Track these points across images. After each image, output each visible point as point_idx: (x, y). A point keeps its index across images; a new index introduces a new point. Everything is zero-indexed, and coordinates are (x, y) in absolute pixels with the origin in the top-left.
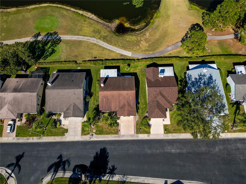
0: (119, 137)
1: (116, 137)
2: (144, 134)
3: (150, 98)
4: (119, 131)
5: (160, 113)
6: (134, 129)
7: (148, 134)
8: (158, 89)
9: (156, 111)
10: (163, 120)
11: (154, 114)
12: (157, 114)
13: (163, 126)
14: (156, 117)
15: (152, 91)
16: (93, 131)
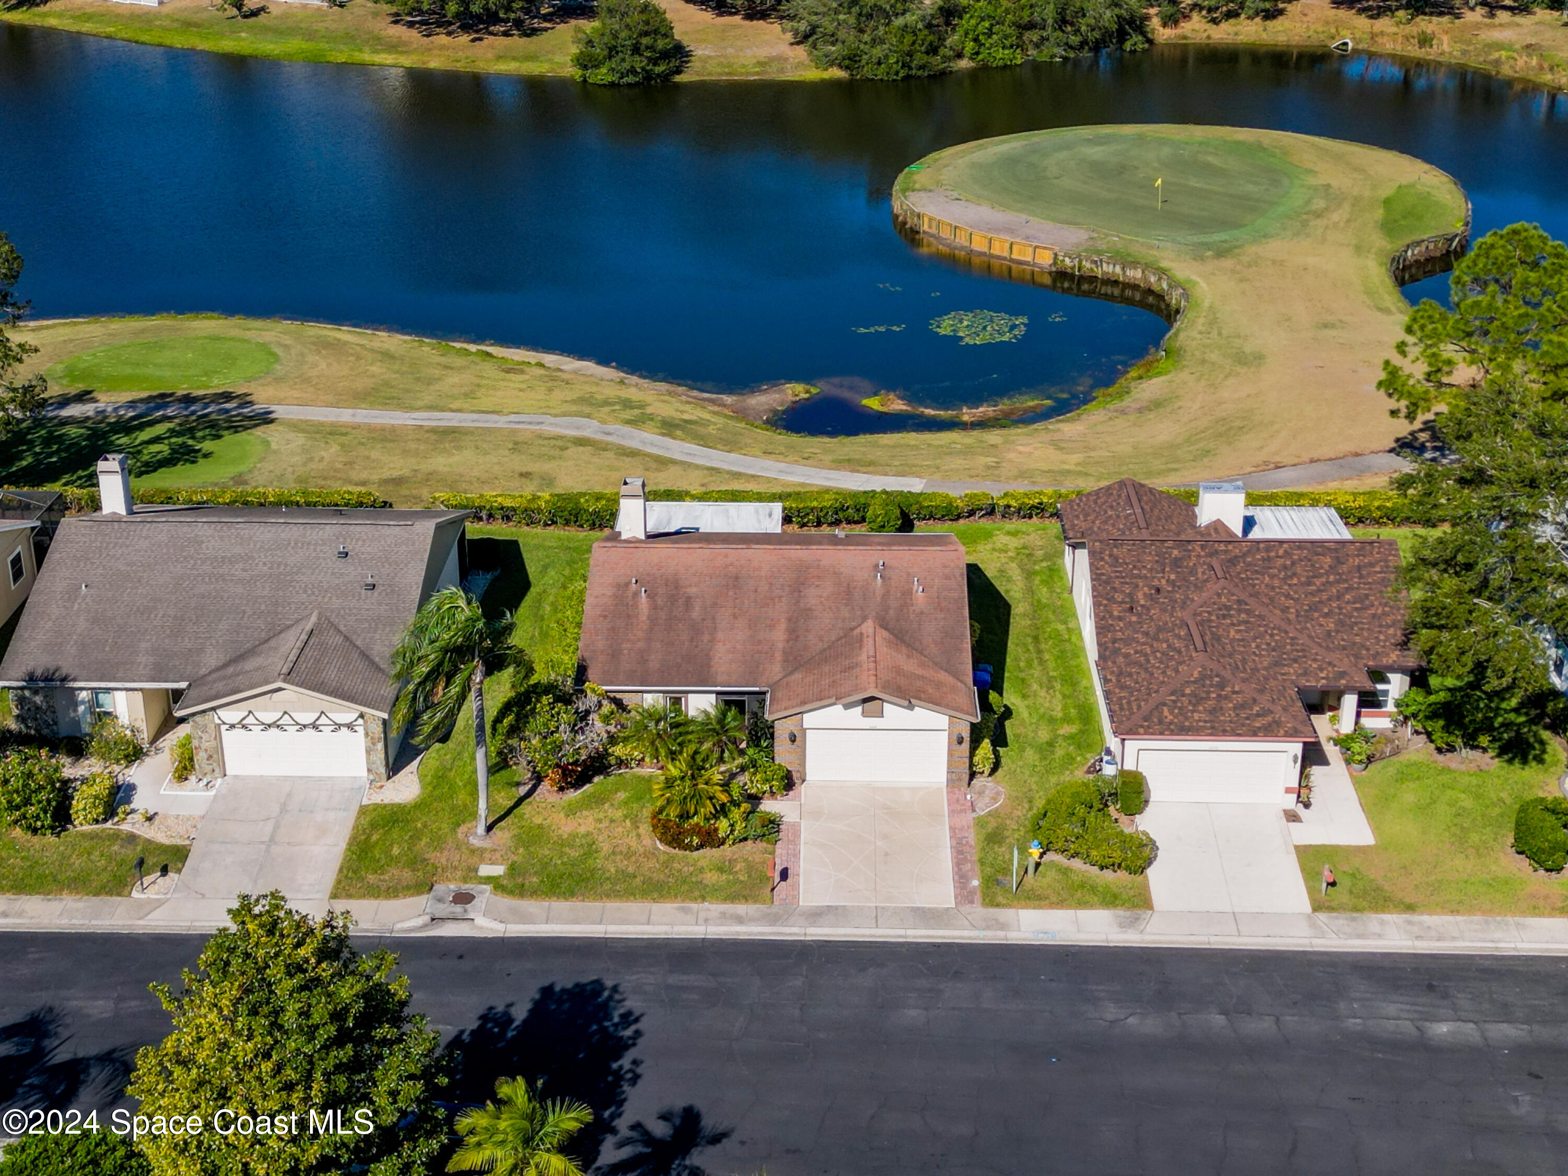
0: (774, 920)
1: (740, 920)
2: (1069, 907)
3: (1120, 619)
4: (777, 879)
5: (1237, 688)
6: (960, 869)
7: (1128, 913)
8: (1194, 550)
9: (1196, 675)
10: (1282, 814)
11: (1174, 701)
12: (1208, 698)
13: (1293, 857)
14: (1201, 724)
15: (1134, 567)
16: (480, 874)
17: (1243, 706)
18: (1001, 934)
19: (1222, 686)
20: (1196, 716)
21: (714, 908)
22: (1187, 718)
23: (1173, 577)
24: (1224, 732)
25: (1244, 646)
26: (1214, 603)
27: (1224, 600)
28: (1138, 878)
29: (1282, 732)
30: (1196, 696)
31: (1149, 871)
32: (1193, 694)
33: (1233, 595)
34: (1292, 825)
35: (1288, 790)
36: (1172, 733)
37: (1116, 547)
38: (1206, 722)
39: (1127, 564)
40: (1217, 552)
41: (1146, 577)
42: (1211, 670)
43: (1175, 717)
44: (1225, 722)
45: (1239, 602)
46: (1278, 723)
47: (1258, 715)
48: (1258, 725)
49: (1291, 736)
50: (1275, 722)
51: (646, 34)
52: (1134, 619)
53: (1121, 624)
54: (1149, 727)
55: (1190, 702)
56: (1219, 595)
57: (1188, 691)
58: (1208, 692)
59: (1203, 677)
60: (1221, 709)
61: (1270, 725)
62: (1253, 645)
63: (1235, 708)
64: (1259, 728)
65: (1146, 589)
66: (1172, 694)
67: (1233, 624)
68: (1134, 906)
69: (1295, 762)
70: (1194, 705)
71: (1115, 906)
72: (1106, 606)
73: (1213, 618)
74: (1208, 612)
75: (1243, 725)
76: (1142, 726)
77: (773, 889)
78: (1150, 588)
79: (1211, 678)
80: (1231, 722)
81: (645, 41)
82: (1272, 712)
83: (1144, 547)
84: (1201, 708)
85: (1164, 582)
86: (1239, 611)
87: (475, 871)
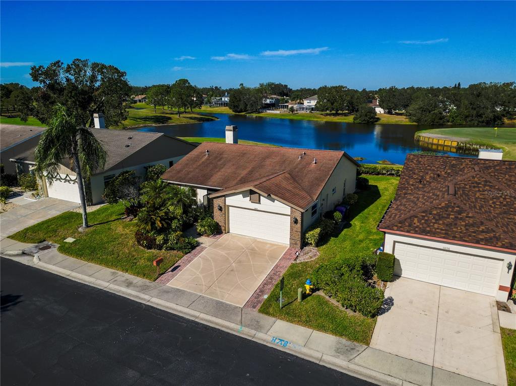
0: (145, 289)
2: (310, 326)
3: (412, 185)
4: (170, 270)
5: (470, 215)
6: (264, 287)
7: (349, 343)
8: (465, 161)
9: (443, 204)
10: (495, 304)
11: (423, 216)
12: (449, 218)
13: (498, 336)
14: (437, 230)
15: (428, 166)
16: (65, 241)
17: (472, 225)
18: (253, 332)
19: (460, 213)
20: (436, 226)
22: (429, 226)
23: (449, 171)
24: (454, 238)
25: (484, 202)
26: (470, 181)
27: (476, 179)
28: (370, 320)
29: (500, 244)
30: (439, 215)
31: (380, 318)
32: (438, 214)
33: (483, 178)
34: (502, 314)
35: (502, 288)
36: (416, 232)
37: (421, 158)
38: (442, 230)
39: (425, 165)
40: (478, 163)
41: (434, 170)
42: (455, 204)
43: (422, 224)
44: (456, 232)
45: (486, 181)
46: (498, 239)
47: (483, 231)
48: (481, 237)
49: (507, 248)
50: (495, 237)
51: (369, 112)
52: (421, 186)
53: (412, 187)
54: (401, 227)
55: (434, 218)
56: (473, 177)
57: (435, 212)
58: (450, 215)
59: (447, 206)
60: (456, 224)
61: (491, 238)
62: (491, 202)
63: (466, 225)
64: (482, 240)
65: (432, 175)
66: (423, 212)
67: (479, 191)
68: (356, 339)
69: (509, 268)
70: (436, 220)
71: (341, 335)
72: (407, 179)
73: (468, 187)
74: (465, 184)
75: (470, 236)
76: (396, 226)
77: (162, 274)
78: (434, 175)
79: (453, 207)
80: (461, 232)
81: (368, 114)
82: (494, 231)
83: (437, 159)
84: (441, 222)
85: (443, 173)
86: (485, 186)
87: (65, 239)
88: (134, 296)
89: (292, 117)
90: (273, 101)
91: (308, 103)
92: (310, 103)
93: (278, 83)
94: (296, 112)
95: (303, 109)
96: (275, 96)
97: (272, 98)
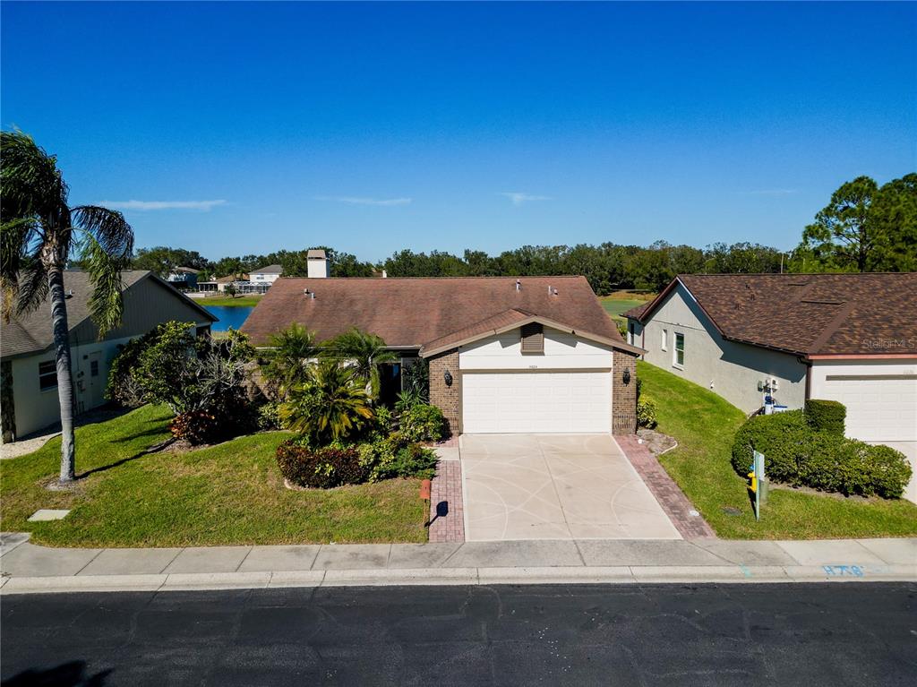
0: (431, 559)
3: (730, 313)
4: (433, 513)
6: (667, 500)
9: (855, 314)
11: (849, 331)
15: (724, 287)
16: (31, 519)
18: (776, 570)
21: (342, 550)
23: (759, 291)
26: (813, 295)
27: (820, 293)
30: (868, 327)
32: (864, 326)
36: (868, 352)
39: (717, 286)
41: (737, 292)
52: (743, 313)
53: (733, 316)
54: (839, 348)
55: (866, 331)
56: (814, 291)
57: (856, 324)
58: (878, 325)
59: (863, 315)
65: (741, 298)
76: (831, 348)
77: (428, 524)
78: (745, 297)
85: (754, 294)
87: (29, 517)
88: (426, 578)
89: (233, 303)
90: (183, 277)
91: (258, 278)
92: (263, 278)
93: (177, 248)
94: (239, 295)
95: (252, 288)
96: (186, 269)
97: (181, 273)
